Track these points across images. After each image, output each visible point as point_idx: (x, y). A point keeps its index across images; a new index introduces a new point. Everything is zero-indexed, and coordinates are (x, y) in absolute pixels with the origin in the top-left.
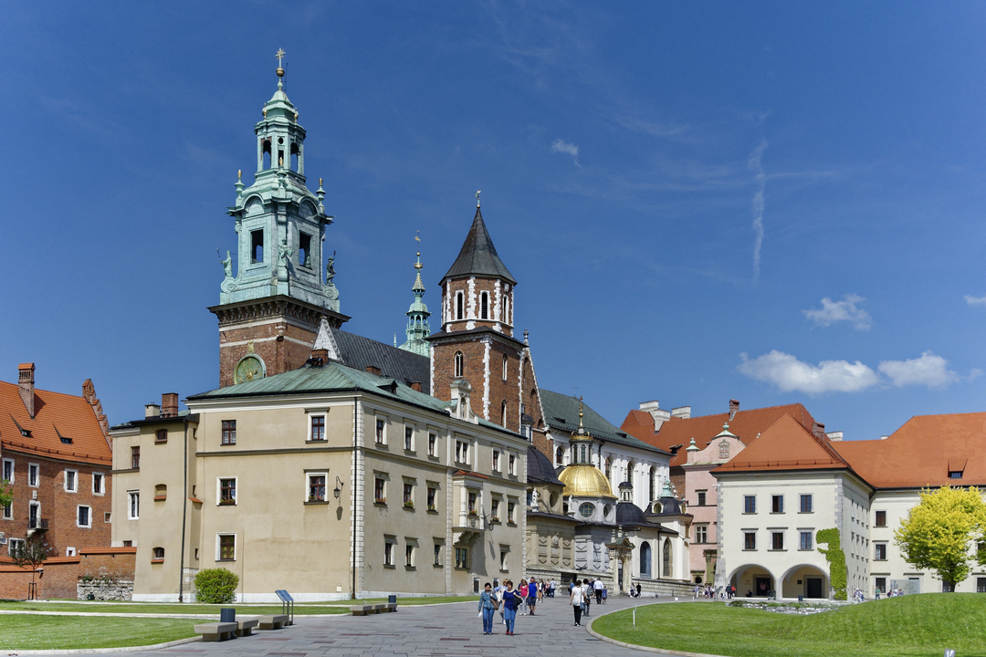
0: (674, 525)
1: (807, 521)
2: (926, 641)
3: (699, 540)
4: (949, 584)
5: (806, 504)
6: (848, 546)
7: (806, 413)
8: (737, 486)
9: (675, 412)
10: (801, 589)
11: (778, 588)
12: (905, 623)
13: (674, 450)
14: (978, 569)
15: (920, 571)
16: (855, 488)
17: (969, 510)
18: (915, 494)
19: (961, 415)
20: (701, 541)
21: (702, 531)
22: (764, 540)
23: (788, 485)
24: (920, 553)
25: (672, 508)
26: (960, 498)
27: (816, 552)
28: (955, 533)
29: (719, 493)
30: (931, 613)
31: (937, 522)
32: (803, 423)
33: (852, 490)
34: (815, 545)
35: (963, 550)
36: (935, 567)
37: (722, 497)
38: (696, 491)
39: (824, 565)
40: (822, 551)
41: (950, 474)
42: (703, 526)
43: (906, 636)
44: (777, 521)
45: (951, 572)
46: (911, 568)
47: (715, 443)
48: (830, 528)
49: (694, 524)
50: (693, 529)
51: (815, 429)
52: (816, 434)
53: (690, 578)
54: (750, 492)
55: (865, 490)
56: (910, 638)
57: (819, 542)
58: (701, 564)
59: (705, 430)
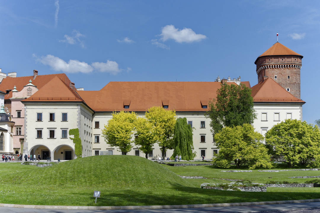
0: (6, 127)
1: (65, 125)
2: (94, 183)
3: (17, 133)
4: (124, 153)
5: (65, 117)
6: (83, 137)
7: (67, 78)
8: (34, 109)
9: (9, 75)
10: (63, 156)
11: (52, 155)
12: (84, 173)
13: (8, 92)
14: (135, 147)
15: (112, 148)
16: (86, 111)
17: (132, 121)
18: (111, 115)
19: (129, 82)
20: (19, 134)
21: (19, 130)
22: (46, 133)
23: (57, 109)
24: (112, 140)
25: (5, 119)
26: (128, 116)
27: (69, 139)
28: (126, 131)
29: (25, 111)
30: (99, 166)
31: (119, 126)
32: (66, 82)
33: (84, 112)
34: (68, 136)
35: (129, 138)
36: (118, 145)
37: (27, 113)
38: (16, 111)
39: (72, 145)
40: (71, 139)
41: (124, 107)
42: (19, 128)
43: (83, 180)
44: (52, 125)
45: (125, 148)
46: (108, 146)
47: (25, 88)
48: (75, 128)
49: (15, 126)
50: (14, 129)
51: (71, 85)
52: (71, 88)
53: (13, 151)
54: (40, 111)
55: (91, 112)
56: (85, 182)
57: (70, 135)
58: (18, 145)
59: (21, 83)
